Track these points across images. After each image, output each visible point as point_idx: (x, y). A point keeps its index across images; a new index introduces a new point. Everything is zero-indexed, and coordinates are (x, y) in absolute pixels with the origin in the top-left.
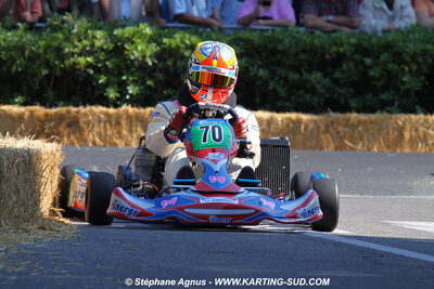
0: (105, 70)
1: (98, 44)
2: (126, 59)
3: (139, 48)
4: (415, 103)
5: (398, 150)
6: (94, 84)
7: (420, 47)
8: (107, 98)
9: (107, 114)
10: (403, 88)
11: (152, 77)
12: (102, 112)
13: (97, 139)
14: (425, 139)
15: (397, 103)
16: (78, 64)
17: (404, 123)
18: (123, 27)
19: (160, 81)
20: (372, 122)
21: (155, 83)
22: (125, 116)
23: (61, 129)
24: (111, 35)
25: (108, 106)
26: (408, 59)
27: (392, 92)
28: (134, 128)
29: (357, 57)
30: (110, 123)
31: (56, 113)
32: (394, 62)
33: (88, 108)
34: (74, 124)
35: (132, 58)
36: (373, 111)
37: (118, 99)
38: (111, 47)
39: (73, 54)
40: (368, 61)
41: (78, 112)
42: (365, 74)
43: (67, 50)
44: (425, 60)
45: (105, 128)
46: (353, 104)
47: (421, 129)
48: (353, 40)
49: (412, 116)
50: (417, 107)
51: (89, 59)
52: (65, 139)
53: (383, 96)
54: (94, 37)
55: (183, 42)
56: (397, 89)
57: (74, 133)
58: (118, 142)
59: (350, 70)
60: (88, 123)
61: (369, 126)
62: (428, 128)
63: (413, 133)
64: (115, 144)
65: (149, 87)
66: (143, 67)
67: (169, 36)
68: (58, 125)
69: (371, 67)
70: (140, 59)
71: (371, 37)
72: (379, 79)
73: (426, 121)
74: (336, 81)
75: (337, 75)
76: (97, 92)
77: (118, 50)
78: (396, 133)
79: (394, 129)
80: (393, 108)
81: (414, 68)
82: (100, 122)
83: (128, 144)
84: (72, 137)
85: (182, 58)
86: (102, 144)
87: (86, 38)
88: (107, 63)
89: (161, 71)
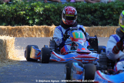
1: (26, 8)
3: (38, 9)
4: (117, 23)
6: (26, 19)
7: (119, 6)
8: (29, 23)
9: (29, 28)
10: (114, 18)
11: (42, 17)
12: (28, 27)
15: (112, 23)
16: (21, 14)
17: (114, 29)
18: (34, 2)
19: (44, 18)
20: (105, 29)
21: (43, 19)
22: (34, 28)
24: (30, 5)
25: (30, 25)
26: (115, 10)
27: (111, 20)
28: (37, 32)
29: (101, 10)
30: (30, 30)
31: (15, 28)
32: (111, 11)
33: (24, 26)
34: (20, 31)
35: (36, 11)
36: (105, 25)
37: (32, 23)
38: (30, 8)
39: (19, 11)
40: (104, 11)
41: (21, 27)
42: (103, 15)
43: (17, 10)
44: (120, 10)
45: (29, 32)
46: (100, 23)
48: (99, 5)
51: (24, 12)
52: (18, 35)
53: (108, 21)
54: (25, 6)
55: (50, 7)
56: (112, 19)
57: (20, 34)
58: (33, 36)
59: (99, 14)
60: (24, 30)
64: (32, 36)
65: (41, 20)
66: (39, 14)
67: (47, 5)
68: (15, 32)
69: (105, 13)
70: (39, 12)
71: (104, 4)
72: (107, 16)
74: (95, 17)
75: (95, 15)
76: (26, 22)
77: (32, 9)
78: (112, 31)
79: (112, 30)
80: (111, 24)
81: (117, 12)
82: (27, 30)
83: (35, 36)
84: (20, 35)
85: (51, 11)
86: (28, 36)
87: (23, 6)
88: (29, 13)
89: (45, 15)
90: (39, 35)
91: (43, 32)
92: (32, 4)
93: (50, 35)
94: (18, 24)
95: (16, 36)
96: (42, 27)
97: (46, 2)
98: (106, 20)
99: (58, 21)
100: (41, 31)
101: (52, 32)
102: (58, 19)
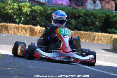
0: (16, 14)
1: (15, 7)
2: (22, 12)
3: (26, 9)
4: (99, 30)
5: (93, 42)
6: (13, 18)
7: (101, 15)
8: (16, 22)
9: (16, 26)
10: (96, 25)
11: (28, 17)
12: (14, 26)
13: (12, 33)
14: (101, 40)
15: (94, 30)
16: (9, 12)
17: (95, 35)
18: (22, 3)
19: (31, 18)
20: (87, 34)
21: (29, 19)
22: (20, 27)
23: (3, 29)
24: (18, 5)
25: (16, 24)
26: (98, 18)
27: (93, 26)
28: (22, 31)
29: (84, 16)
30: (16, 29)
31: (2, 25)
32: (94, 18)
33: (11, 24)
34: (6, 28)
35: (24, 11)
36: (87, 31)
37: (19, 22)
38: (18, 8)
39: (8, 9)
40: (87, 17)
41: (8, 25)
42: (86, 21)
43: (6, 8)
44: (102, 18)
46: (82, 29)
47: (100, 37)
49: (98, 33)
50: (100, 31)
51: (12, 11)
52: (4, 32)
53: (91, 27)
54: (14, 5)
55: (38, 8)
56: (94, 26)
57: (6, 30)
58: (18, 34)
59: (82, 20)
60: (10, 28)
61: (86, 35)
62: (102, 37)
63: (98, 38)
64: (17, 34)
65: (28, 20)
66: (26, 14)
67: (34, 6)
68: (2, 28)
69: (88, 19)
70: (26, 12)
72: (90, 23)
73: (101, 35)
74: (78, 22)
75: (79, 20)
76: (13, 20)
77: (20, 9)
78: (93, 37)
79: (93, 36)
81: (100, 20)
82: (13, 28)
83: (21, 35)
84: (6, 32)
85: (37, 12)
86: (13, 34)
87: (12, 5)
88: (17, 12)
89: (31, 16)
90: (24, 33)
91: (28, 31)
92: (20, 4)
93: (34, 35)
94: (6, 21)
95: (2, 32)
96: (28, 27)
97: (34, 4)
98: (88, 26)
99: (43, 22)
100: (26, 30)
101: (37, 32)
102: (44, 21)
